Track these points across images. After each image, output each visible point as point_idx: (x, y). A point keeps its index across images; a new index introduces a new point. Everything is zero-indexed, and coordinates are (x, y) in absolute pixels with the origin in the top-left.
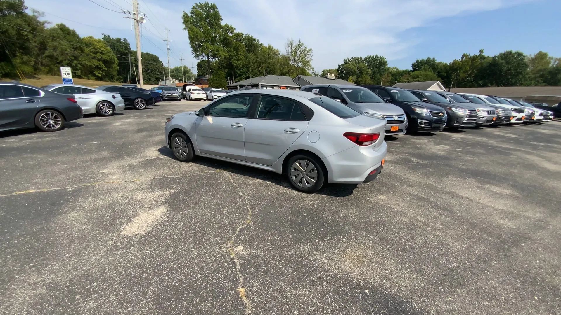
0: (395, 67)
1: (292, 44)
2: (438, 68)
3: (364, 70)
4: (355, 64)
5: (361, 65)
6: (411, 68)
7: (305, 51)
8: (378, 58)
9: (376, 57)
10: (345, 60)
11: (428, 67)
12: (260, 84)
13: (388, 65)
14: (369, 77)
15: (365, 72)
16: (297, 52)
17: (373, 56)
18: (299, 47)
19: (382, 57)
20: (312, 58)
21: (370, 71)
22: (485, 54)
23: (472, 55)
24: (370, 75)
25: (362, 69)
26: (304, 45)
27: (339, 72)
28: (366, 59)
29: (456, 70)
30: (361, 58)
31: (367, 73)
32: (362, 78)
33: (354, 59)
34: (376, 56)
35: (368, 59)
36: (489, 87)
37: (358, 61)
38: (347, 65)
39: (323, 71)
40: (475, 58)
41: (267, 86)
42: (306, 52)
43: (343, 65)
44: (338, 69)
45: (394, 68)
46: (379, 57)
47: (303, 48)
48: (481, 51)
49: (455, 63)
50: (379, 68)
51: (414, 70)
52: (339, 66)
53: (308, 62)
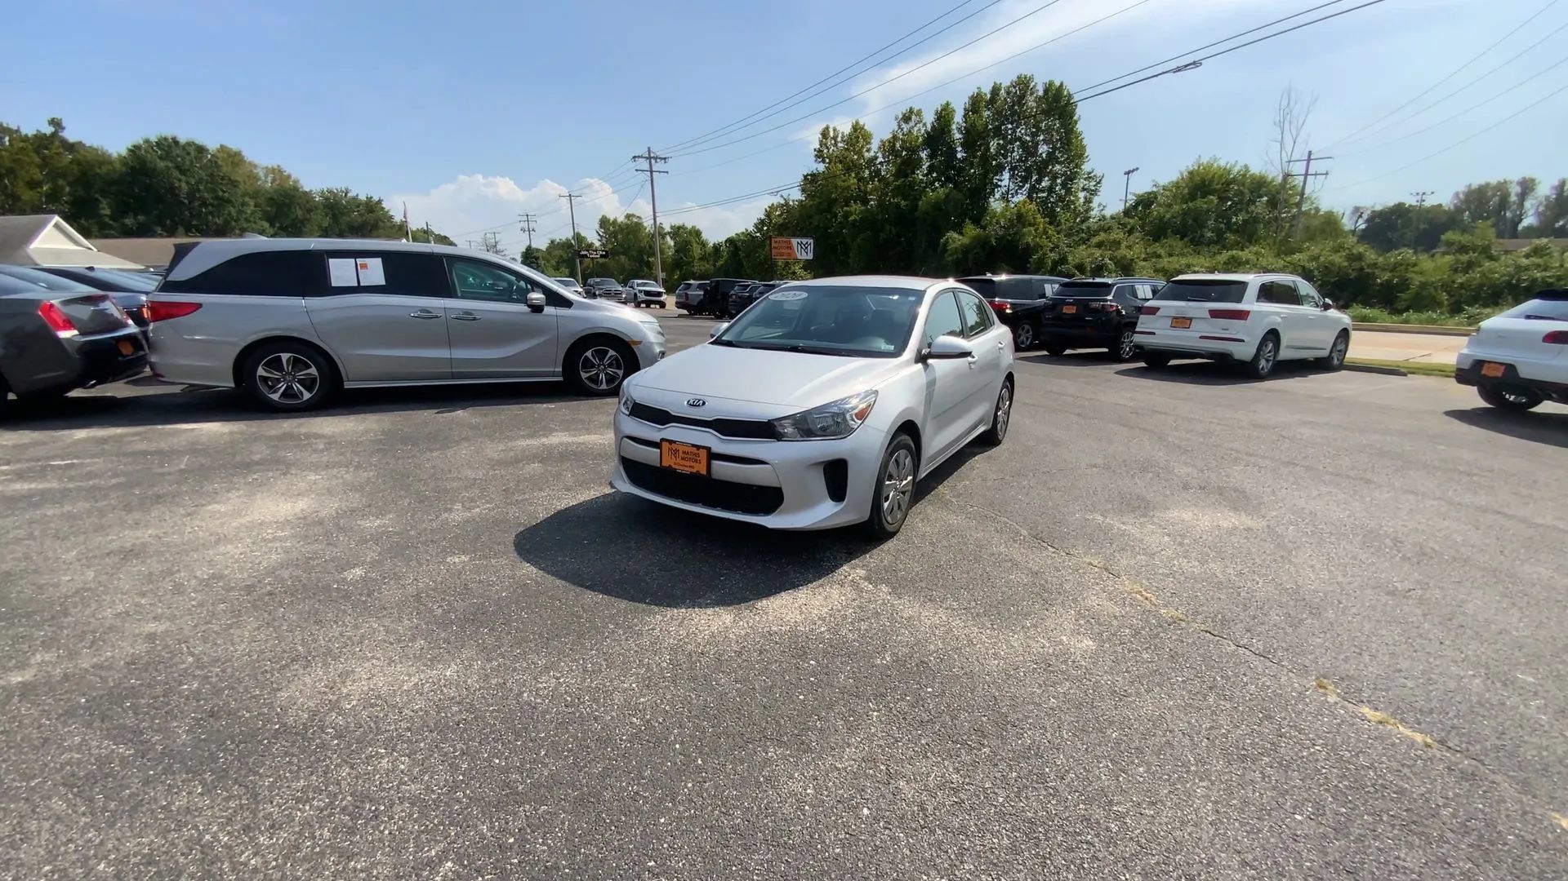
40: (42, 143)
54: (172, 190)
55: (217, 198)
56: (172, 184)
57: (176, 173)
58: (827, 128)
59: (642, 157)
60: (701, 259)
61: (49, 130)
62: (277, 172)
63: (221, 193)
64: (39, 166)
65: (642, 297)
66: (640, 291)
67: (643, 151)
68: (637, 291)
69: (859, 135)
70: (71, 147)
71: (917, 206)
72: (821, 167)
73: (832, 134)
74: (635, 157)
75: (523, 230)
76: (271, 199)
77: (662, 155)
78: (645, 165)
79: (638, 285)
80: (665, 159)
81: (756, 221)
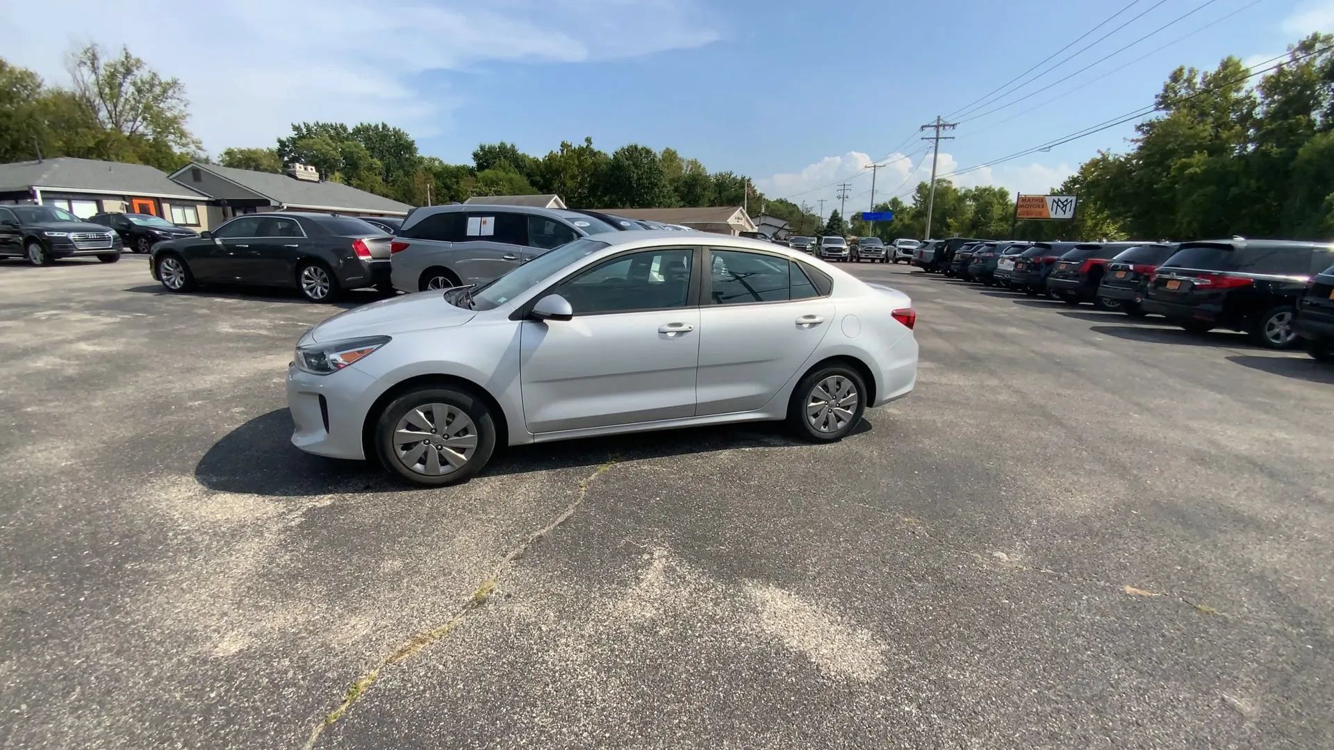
0: (434, 157)
1: (94, 58)
2: (525, 166)
3: (360, 158)
4: (330, 141)
5: (349, 147)
6: (472, 164)
7: (152, 86)
8: (388, 130)
9: (383, 128)
10: (296, 128)
11: (507, 163)
12: (38, 190)
13: (418, 151)
14: (379, 179)
15: (363, 164)
16: (121, 85)
17: (377, 127)
18: (128, 72)
19: (399, 130)
20: (189, 110)
21: (378, 163)
22: (595, 147)
23: (575, 146)
24: (380, 174)
25: (355, 156)
26: (147, 68)
27: (286, 159)
28: (357, 131)
29: (557, 172)
30: (345, 129)
31: (370, 168)
32: (360, 179)
33: (324, 127)
34: (384, 126)
35: (361, 131)
36: (620, 208)
37: (338, 133)
38: (305, 141)
39: (227, 153)
40: (581, 152)
41: (71, 197)
42: (158, 90)
43: (293, 141)
44: (279, 150)
45: (434, 160)
46: (391, 129)
47: (141, 74)
48: (588, 140)
49: (551, 157)
50: (397, 155)
51: (481, 167)
52: (281, 143)
53: (174, 121)
54: (629, 179)
55: (651, 183)
56: (630, 175)
57: (633, 168)
58: (1181, 70)
59: (929, 126)
60: (1001, 220)
61: (584, 145)
62: (694, 163)
63: (653, 180)
64: (577, 166)
65: (901, 254)
66: (900, 249)
67: (932, 120)
68: (896, 249)
69: (1230, 74)
70: (594, 154)
71: (1296, 154)
72: (1163, 115)
73: (1186, 76)
74: (923, 127)
75: (839, 197)
76: (686, 182)
77: (950, 121)
78: (931, 133)
79: (901, 243)
80: (953, 125)
81: (1066, 179)
